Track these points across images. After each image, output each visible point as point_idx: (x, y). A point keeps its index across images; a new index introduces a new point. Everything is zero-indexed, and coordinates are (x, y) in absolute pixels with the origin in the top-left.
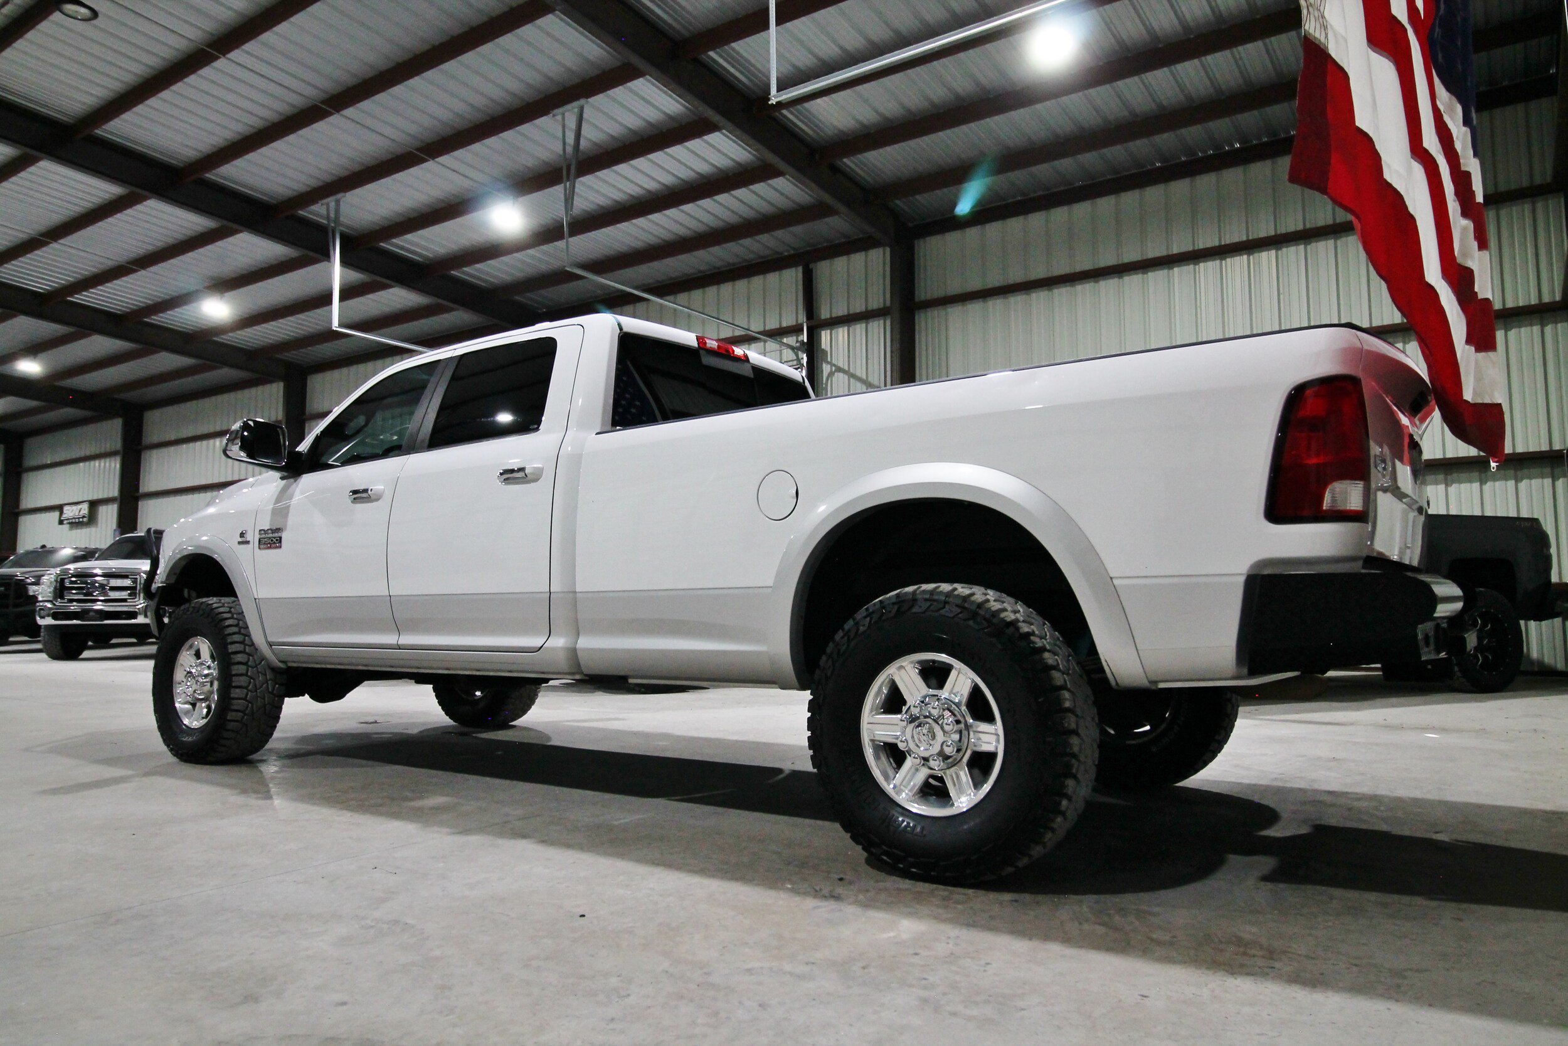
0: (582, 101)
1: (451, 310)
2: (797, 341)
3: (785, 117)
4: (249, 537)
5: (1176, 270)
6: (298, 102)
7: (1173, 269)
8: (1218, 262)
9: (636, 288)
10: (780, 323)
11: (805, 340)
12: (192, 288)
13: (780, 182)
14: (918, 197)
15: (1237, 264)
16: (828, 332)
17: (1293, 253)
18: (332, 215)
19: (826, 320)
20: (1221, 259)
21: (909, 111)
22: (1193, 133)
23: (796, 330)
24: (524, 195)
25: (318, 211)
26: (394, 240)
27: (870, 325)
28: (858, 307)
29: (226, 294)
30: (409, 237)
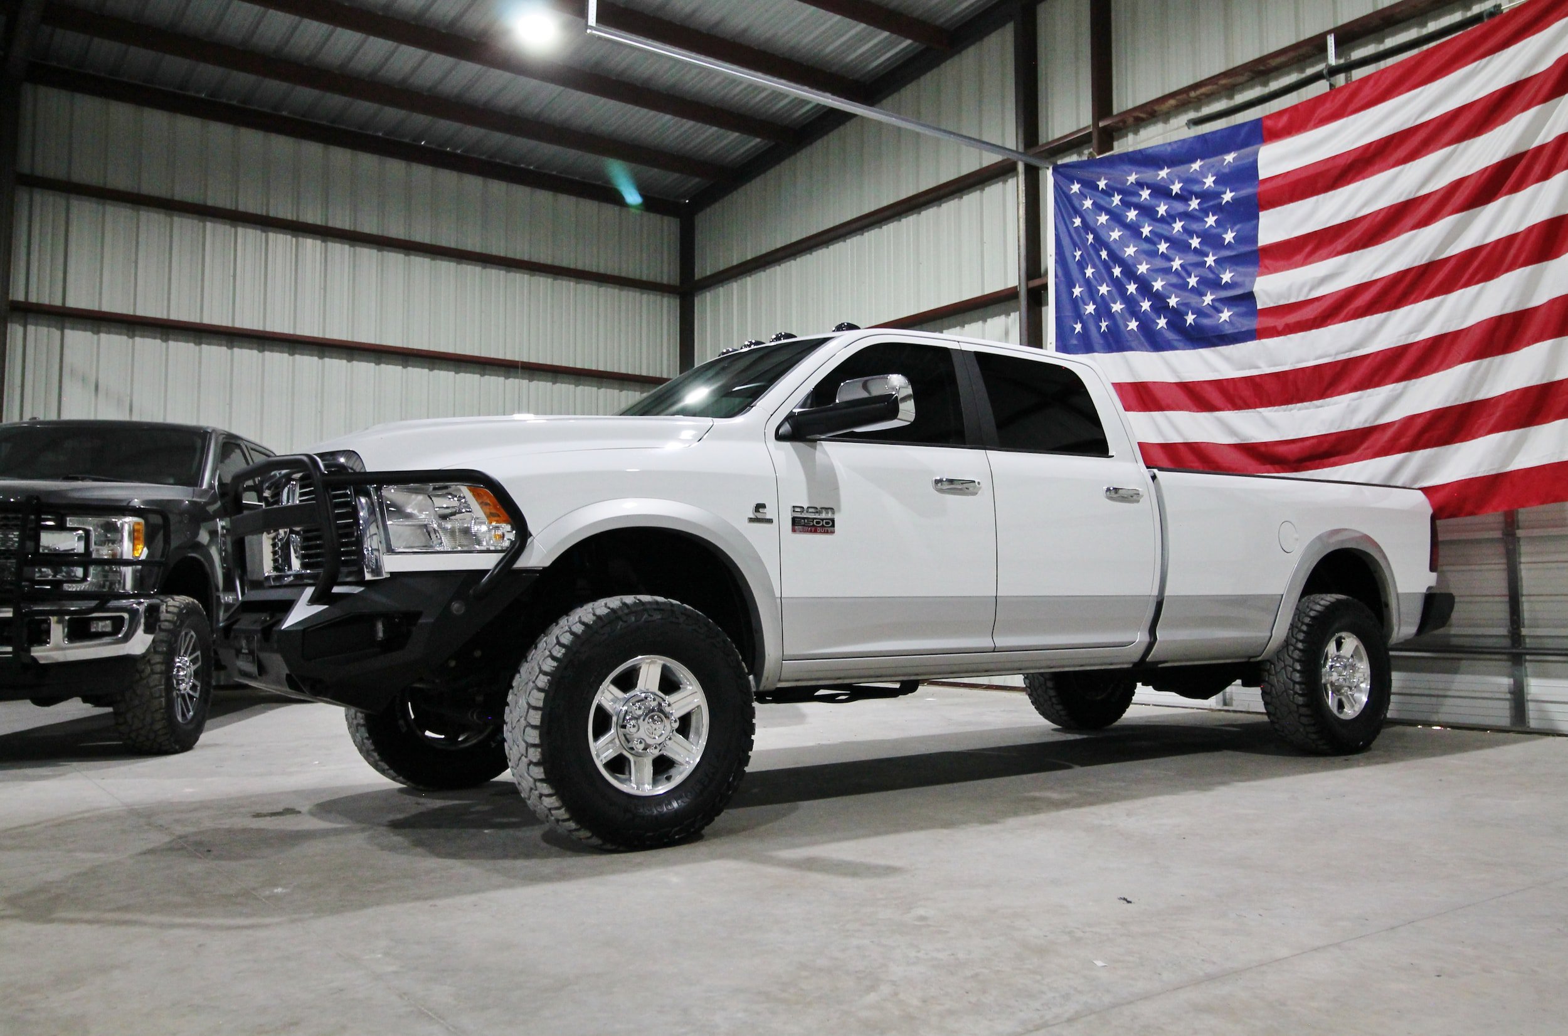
4: (770, 514)
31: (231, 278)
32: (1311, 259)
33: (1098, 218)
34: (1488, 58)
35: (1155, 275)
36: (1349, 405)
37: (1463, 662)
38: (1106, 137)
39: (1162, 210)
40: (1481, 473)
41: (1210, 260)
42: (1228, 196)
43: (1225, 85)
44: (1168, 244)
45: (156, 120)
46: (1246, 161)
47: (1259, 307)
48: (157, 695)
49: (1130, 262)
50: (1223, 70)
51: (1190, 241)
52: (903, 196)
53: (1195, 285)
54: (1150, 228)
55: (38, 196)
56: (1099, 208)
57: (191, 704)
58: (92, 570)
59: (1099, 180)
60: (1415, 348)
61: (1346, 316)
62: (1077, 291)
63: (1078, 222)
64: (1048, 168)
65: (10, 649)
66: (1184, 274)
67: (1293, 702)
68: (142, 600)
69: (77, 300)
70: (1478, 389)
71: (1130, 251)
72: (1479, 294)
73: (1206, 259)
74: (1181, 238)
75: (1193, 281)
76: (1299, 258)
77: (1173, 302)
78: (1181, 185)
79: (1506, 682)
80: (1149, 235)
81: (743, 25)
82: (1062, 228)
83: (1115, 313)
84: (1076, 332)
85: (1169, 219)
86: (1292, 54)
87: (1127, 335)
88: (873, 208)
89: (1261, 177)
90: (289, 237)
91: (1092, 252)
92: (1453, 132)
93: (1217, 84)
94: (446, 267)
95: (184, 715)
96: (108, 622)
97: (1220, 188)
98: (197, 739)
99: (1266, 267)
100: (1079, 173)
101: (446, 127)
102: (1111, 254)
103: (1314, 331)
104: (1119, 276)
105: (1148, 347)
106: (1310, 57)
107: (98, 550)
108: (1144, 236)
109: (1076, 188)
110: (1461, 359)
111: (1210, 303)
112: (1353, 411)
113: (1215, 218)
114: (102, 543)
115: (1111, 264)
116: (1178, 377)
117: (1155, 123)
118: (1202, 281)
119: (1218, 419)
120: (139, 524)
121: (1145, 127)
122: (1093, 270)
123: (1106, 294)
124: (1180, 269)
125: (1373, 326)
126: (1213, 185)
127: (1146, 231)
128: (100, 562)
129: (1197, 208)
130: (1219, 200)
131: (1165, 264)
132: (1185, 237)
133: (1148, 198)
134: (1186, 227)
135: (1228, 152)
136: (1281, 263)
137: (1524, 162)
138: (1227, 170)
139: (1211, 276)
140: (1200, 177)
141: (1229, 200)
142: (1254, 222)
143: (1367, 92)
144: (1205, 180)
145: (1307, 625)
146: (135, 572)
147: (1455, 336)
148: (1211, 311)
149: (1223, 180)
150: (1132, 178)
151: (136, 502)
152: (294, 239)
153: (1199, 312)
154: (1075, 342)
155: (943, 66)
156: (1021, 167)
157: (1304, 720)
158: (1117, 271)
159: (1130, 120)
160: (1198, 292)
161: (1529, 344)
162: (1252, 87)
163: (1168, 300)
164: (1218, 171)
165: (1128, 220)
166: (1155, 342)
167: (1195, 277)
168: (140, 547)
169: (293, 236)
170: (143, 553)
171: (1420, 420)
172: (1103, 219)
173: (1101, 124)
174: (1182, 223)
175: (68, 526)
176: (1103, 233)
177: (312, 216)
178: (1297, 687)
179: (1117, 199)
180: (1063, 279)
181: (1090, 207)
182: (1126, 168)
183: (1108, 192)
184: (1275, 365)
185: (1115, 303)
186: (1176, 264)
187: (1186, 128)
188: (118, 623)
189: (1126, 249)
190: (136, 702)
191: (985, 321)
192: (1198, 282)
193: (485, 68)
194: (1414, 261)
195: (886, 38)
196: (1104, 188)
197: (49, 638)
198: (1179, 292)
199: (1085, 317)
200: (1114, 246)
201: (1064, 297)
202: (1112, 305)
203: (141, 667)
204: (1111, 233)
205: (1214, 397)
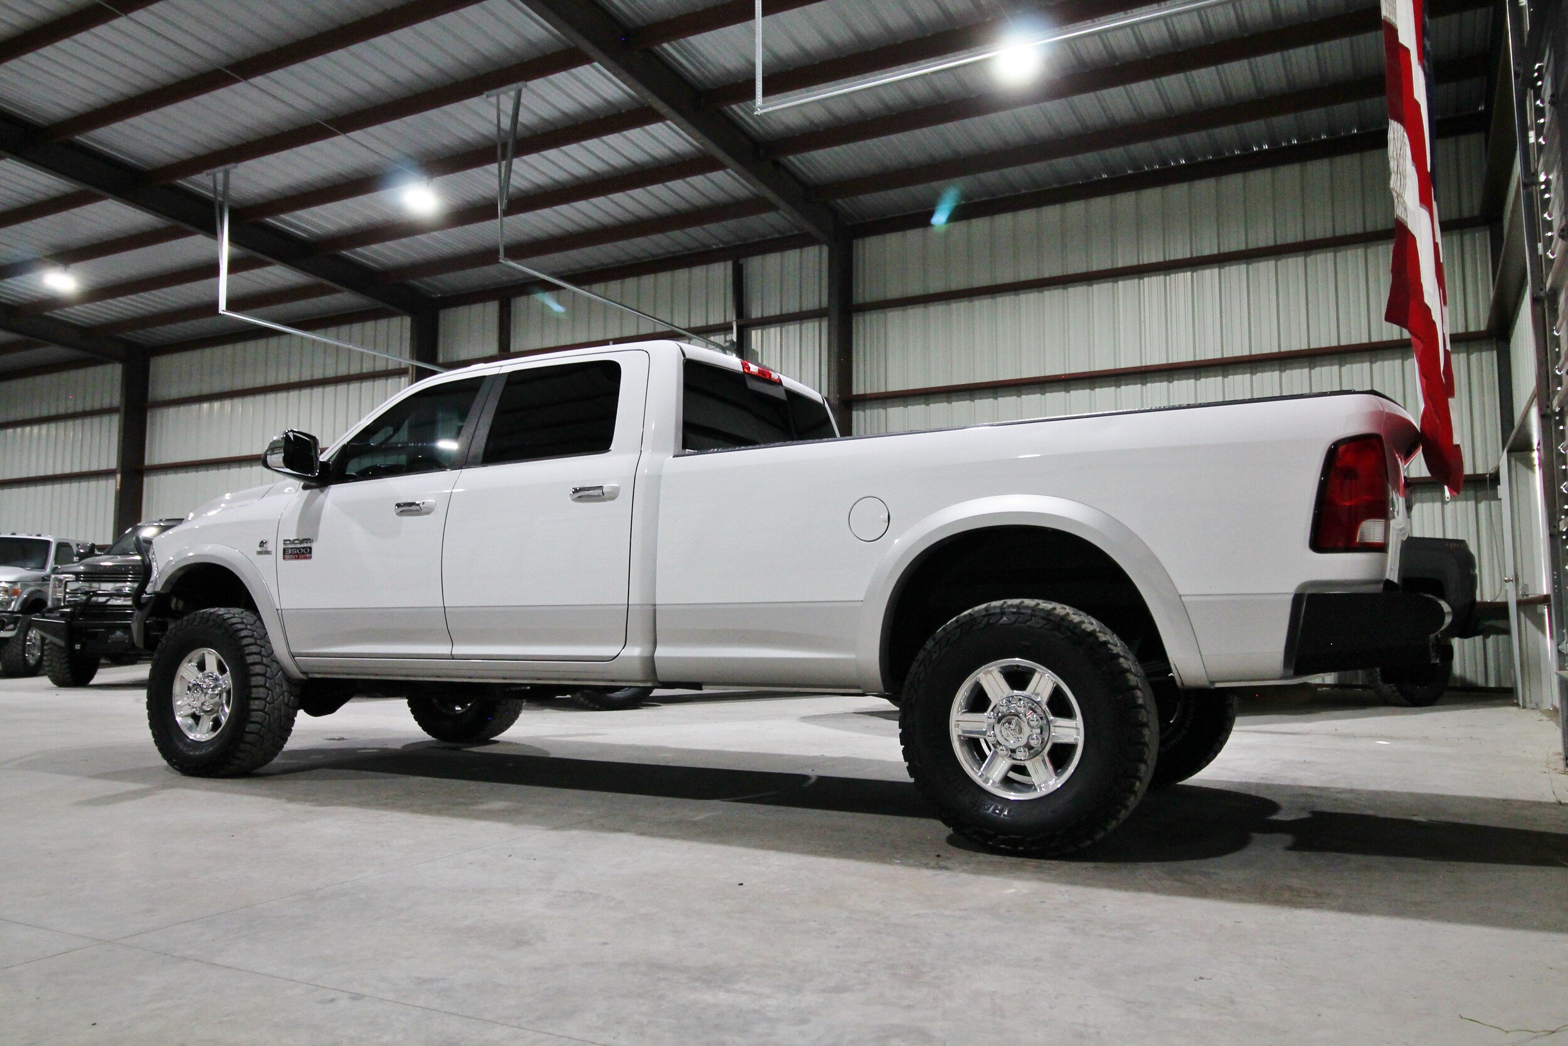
0: (520, 84)
1: (333, 291)
2: (726, 341)
3: (735, 112)
4: (270, 547)
5: (1121, 283)
6: (199, 65)
7: (1117, 282)
8: (1162, 277)
9: (550, 275)
10: (707, 321)
11: (735, 340)
12: (28, 256)
13: (718, 176)
14: (860, 197)
15: (1182, 279)
16: (759, 332)
17: (1236, 272)
18: (220, 188)
19: (757, 319)
20: (1165, 275)
21: (861, 112)
22: (1142, 149)
23: (725, 328)
24: (438, 175)
25: (202, 182)
26: (282, 216)
27: (804, 326)
28: (792, 307)
29: (73, 266)
30: (299, 213)
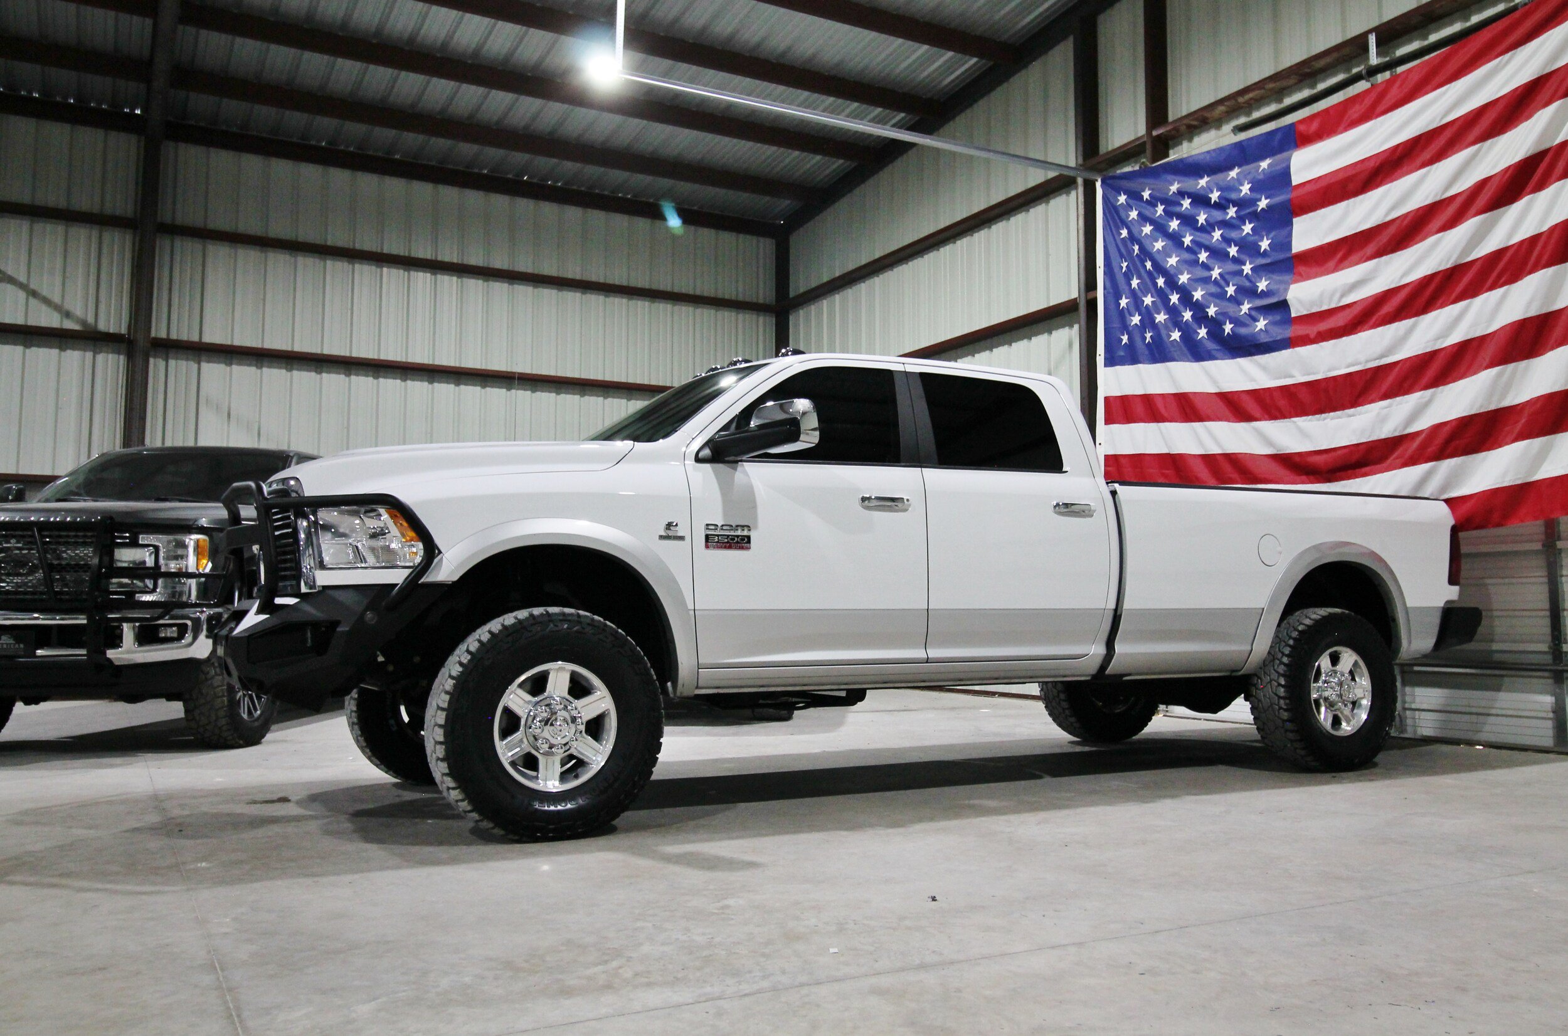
4: (682, 531)
31: (349, 312)
32: (1342, 265)
33: (1143, 228)
34: (1510, 54)
35: (1195, 285)
36: (1378, 413)
37: (1506, 679)
38: (1162, 146)
39: (1202, 218)
40: (1506, 483)
41: (1247, 268)
42: (1263, 203)
43: (1271, 90)
44: (1208, 253)
45: (281, 168)
46: (1278, 168)
47: (1293, 315)
48: (220, 694)
49: (1172, 272)
50: (1272, 72)
51: (1229, 250)
52: (976, 210)
53: (1233, 294)
54: (1191, 238)
55: (178, 242)
56: (1144, 218)
57: (259, 704)
58: (160, 582)
59: (1144, 191)
60: (1442, 354)
61: (1375, 323)
62: (1123, 302)
63: (1124, 233)
64: (1097, 180)
65: (84, 652)
66: (1222, 283)
67: (1279, 717)
68: (205, 609)
69: (213, 336)
70: (1504, 395)
71: (1173, 261)
72: (1504, 297)
73: (1243, 267)
74: (1220, 246)
75: (1231, 290)
76: (1331, 264)
77: (1212, 311)
78: (1219, 193)
79: (1548, 700)
80: (1190, 244)
81: (810, 52)
82: (1110, 239)
83: (1159, 324)
84: (1123, 343)
85: (1208, 228)
86: (1335, 55)
87: (1169, 345)
88: (948, 223)
89: (1294, 183)
90: (401, 271)
91: (1138, 263)
92: (1477, 131)
93: (1264, 88)
94: (548, 294)
95: (250, 713)
96: (174, 629)
97: (1255, 195)
98: (263, 736)
99: (1300, 274)
100: (1125, 184)
101: (544, 163)
102: (1155, 264)
103: (1344, 338)
104: (1163, 286)
105: (1190, 357)
106: (1355, 57)
107: (166, 565)
108: (1185, 246)
109: (1122, 199)
110: (1485, 365)
111: (1247, 312)
112: (1383, 420)
113: (1252, 225)
114: (168, 558)
115: (1155, 274)
116: (1218, 387)
117: (1208, 130)
118: (1240, 290)
119: (1256, 430)
120: (204, 540)
121: (1199, 133)
122: (1138, 281)
123: (1150, 304)
124: (1219, 278)
125: (1401, 332)
126: (1249, 193)
127: (1187, 240)
128: (169, 575)
129: (1235, 216)
130: (1256, 208)
131: (1205, 274)
132: (1224, 245)
133: (1189, 207)
134: (1225, 234)
135: (1263, 158)
136: (1315, 270)
137: (1547, 159)
138: (1261, 177)
139: (1247, 284)
140: (1236, 184)
141: (1265, 207)
142: (1288, 229)
143: (1394, 93)
144: (1241, 188)
145: (1295, 639)
146: (199, 585)
147: (1482, 340)
148: (1248, 321)
149: (1260, 186)
150: (1174, 188)
151: (204, 522)
152: (406, 273)
153: (1236, 322)
154: (1122, 353)
155: (1011, 80)
156: (1080, 181)
157: (1291, 735)
158: (1161, 282)
159: (1183, 128)
160: (1236, 301)
161: (1552, 348)
162: (1300, 90)
163: (1207, 310)
164: (1254, 178)
165: (1171, 230)
166: (1197, 353)
167: (1233, 285)
168: (205, 561)
169: (405, 270)
170: (207, 567)
171: (1447, 428)
172: (1147, 229)
173: (1155, 133)
174: (1221, 232)
175: (140, 542)
176: (1147, 243)
177: (423, 252)
178: (1282, 702)
179: (1160, 209)
180: (1111, 291)
181: (1136, 218)
182: (1170, 177)
183: (1152, 203)
184: (1309, 374)
185: (1159, 313)
186: (1215, 273)
187: (1232, 135)
188: (182, 630)
189: (1168, 259)
190: (202, 701)
191: (1050, 333)
192: (1235, 291)
193: (571, 107)
194: (1440, 265)
195: (951, 58)
196: (1149, 198)
197: (122, 643)
198: (1217, 301)
199: (1131, 329)
200: (1158, 257)
201: (1112, 306)
202: (1156, 315)
203: (205, 668)
204: (1155, 244)
205: (1251, 406)
